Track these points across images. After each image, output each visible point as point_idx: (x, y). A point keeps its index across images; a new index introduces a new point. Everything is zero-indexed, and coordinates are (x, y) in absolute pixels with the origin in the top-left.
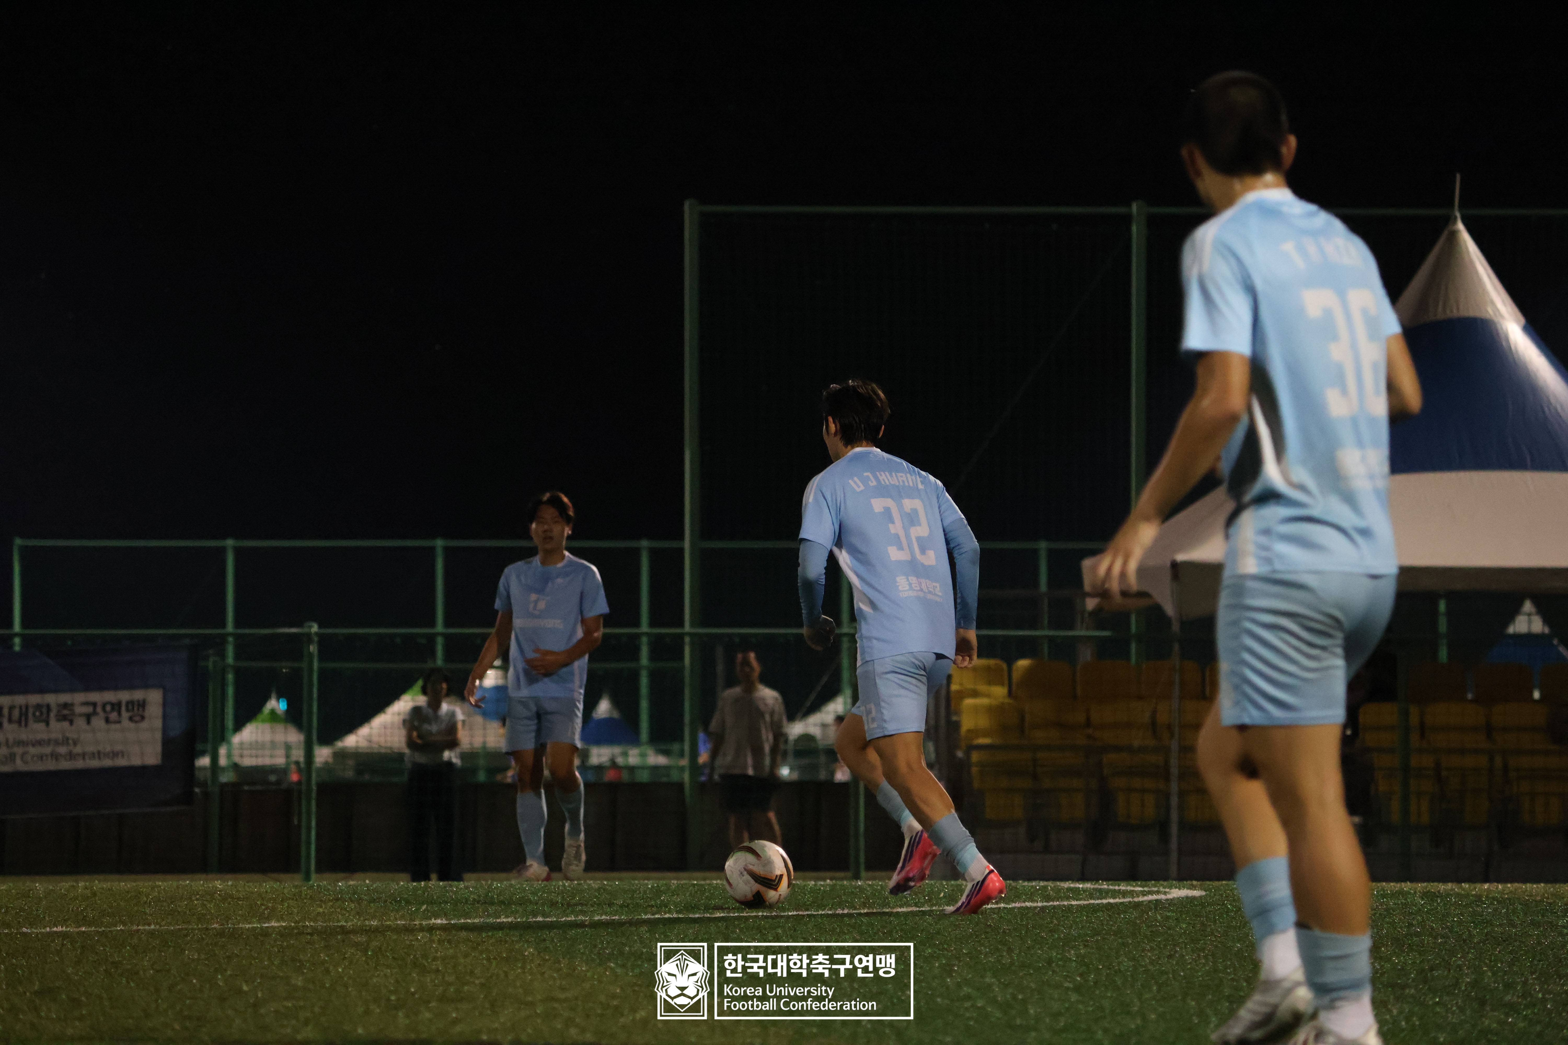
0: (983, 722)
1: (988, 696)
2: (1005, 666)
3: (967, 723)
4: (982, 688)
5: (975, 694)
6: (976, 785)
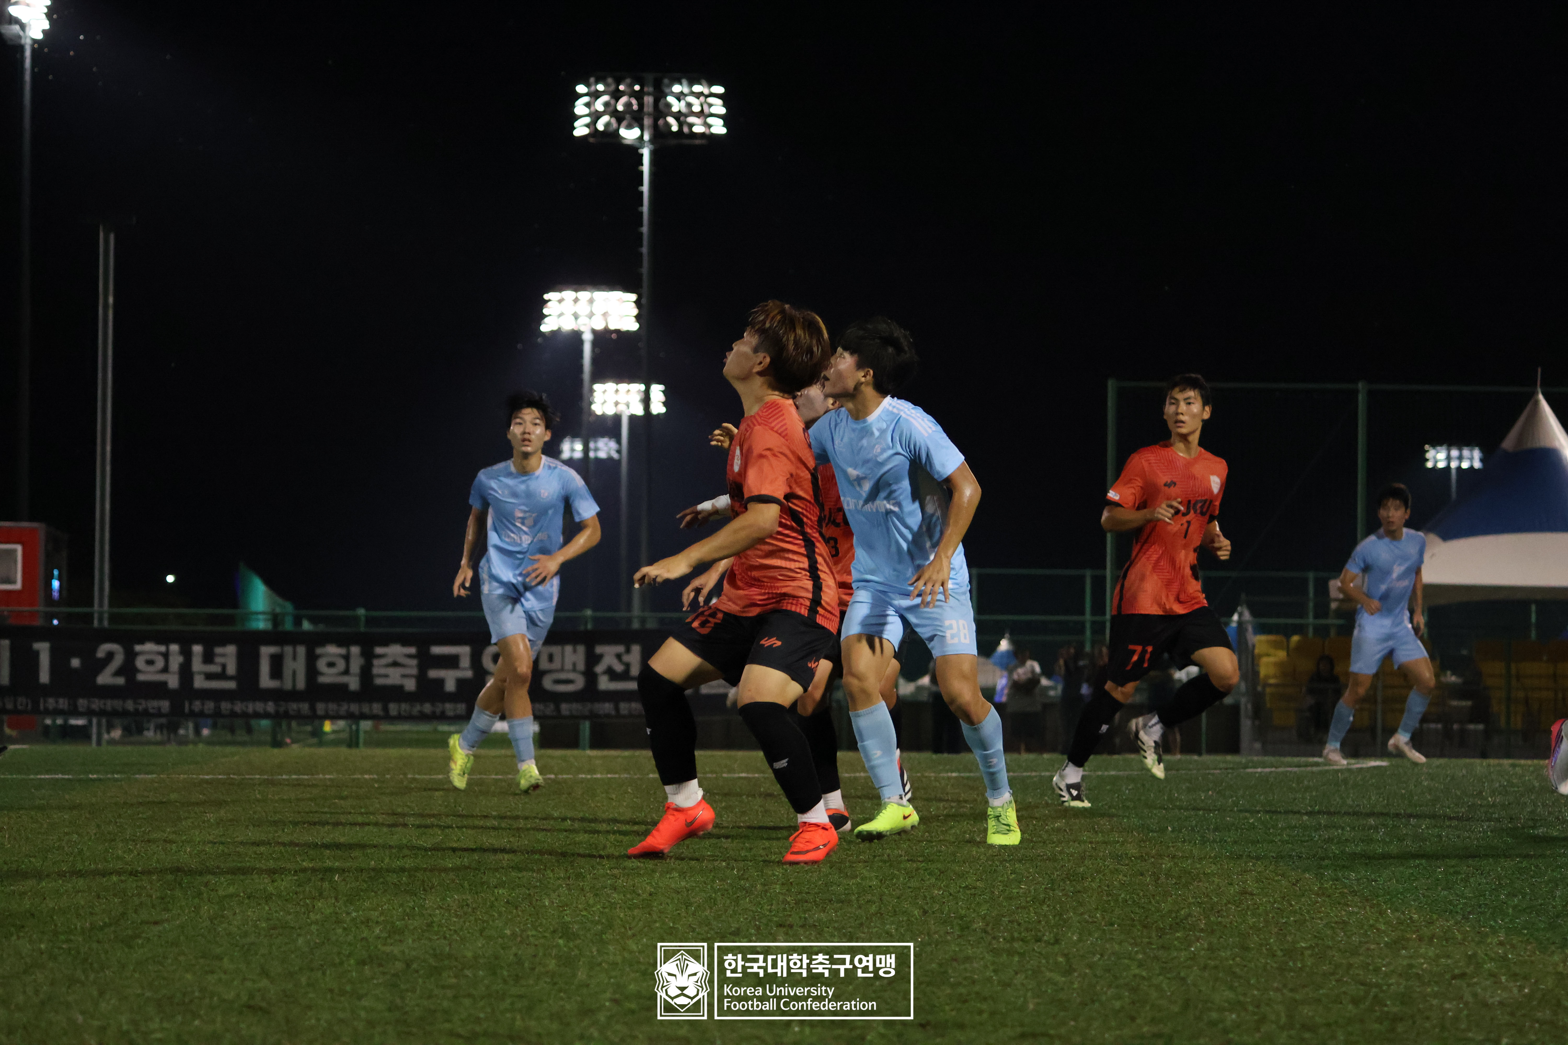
0: (1272, 671)
1: (1275, 656)
2: (1284, 640)
3: (1263, 671)
4: (1272, 651)
5: (1268, 655)
6: (1268, 705)
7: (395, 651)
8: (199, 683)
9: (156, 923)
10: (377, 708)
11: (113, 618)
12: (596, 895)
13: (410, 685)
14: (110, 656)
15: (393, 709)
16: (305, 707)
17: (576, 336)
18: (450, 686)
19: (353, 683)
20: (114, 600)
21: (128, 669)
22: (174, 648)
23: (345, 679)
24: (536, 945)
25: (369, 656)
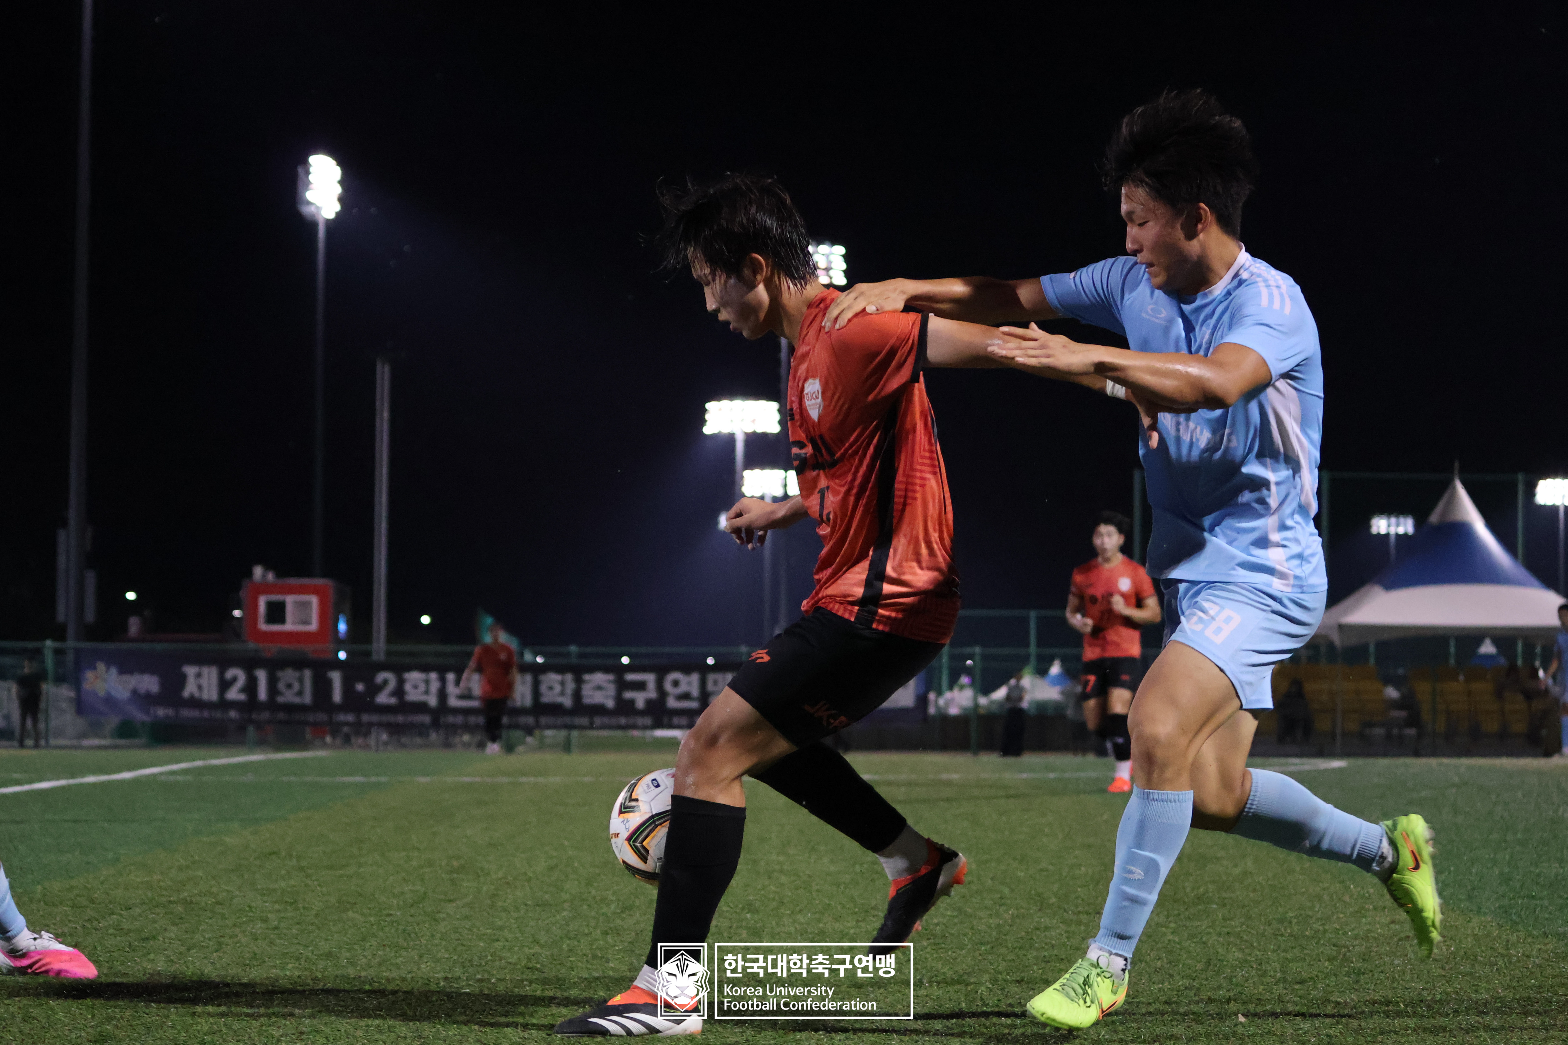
7: (599, 678)
8: (453, 702)
9: (451, 901)
10: (584, 721)
11: (389, 653)
12: (770, 878)
13: (610, 704)
14: (385, 682)
15: (598, 721)
16: (530, 720)
17: (731, 438)
18: (640, 704)
19: (567, 702)
20: (389, 640)
21: (399, 692)
22: (433, 676)
23: (560, 700)
24: (730, 919)
25: (579, 681)
